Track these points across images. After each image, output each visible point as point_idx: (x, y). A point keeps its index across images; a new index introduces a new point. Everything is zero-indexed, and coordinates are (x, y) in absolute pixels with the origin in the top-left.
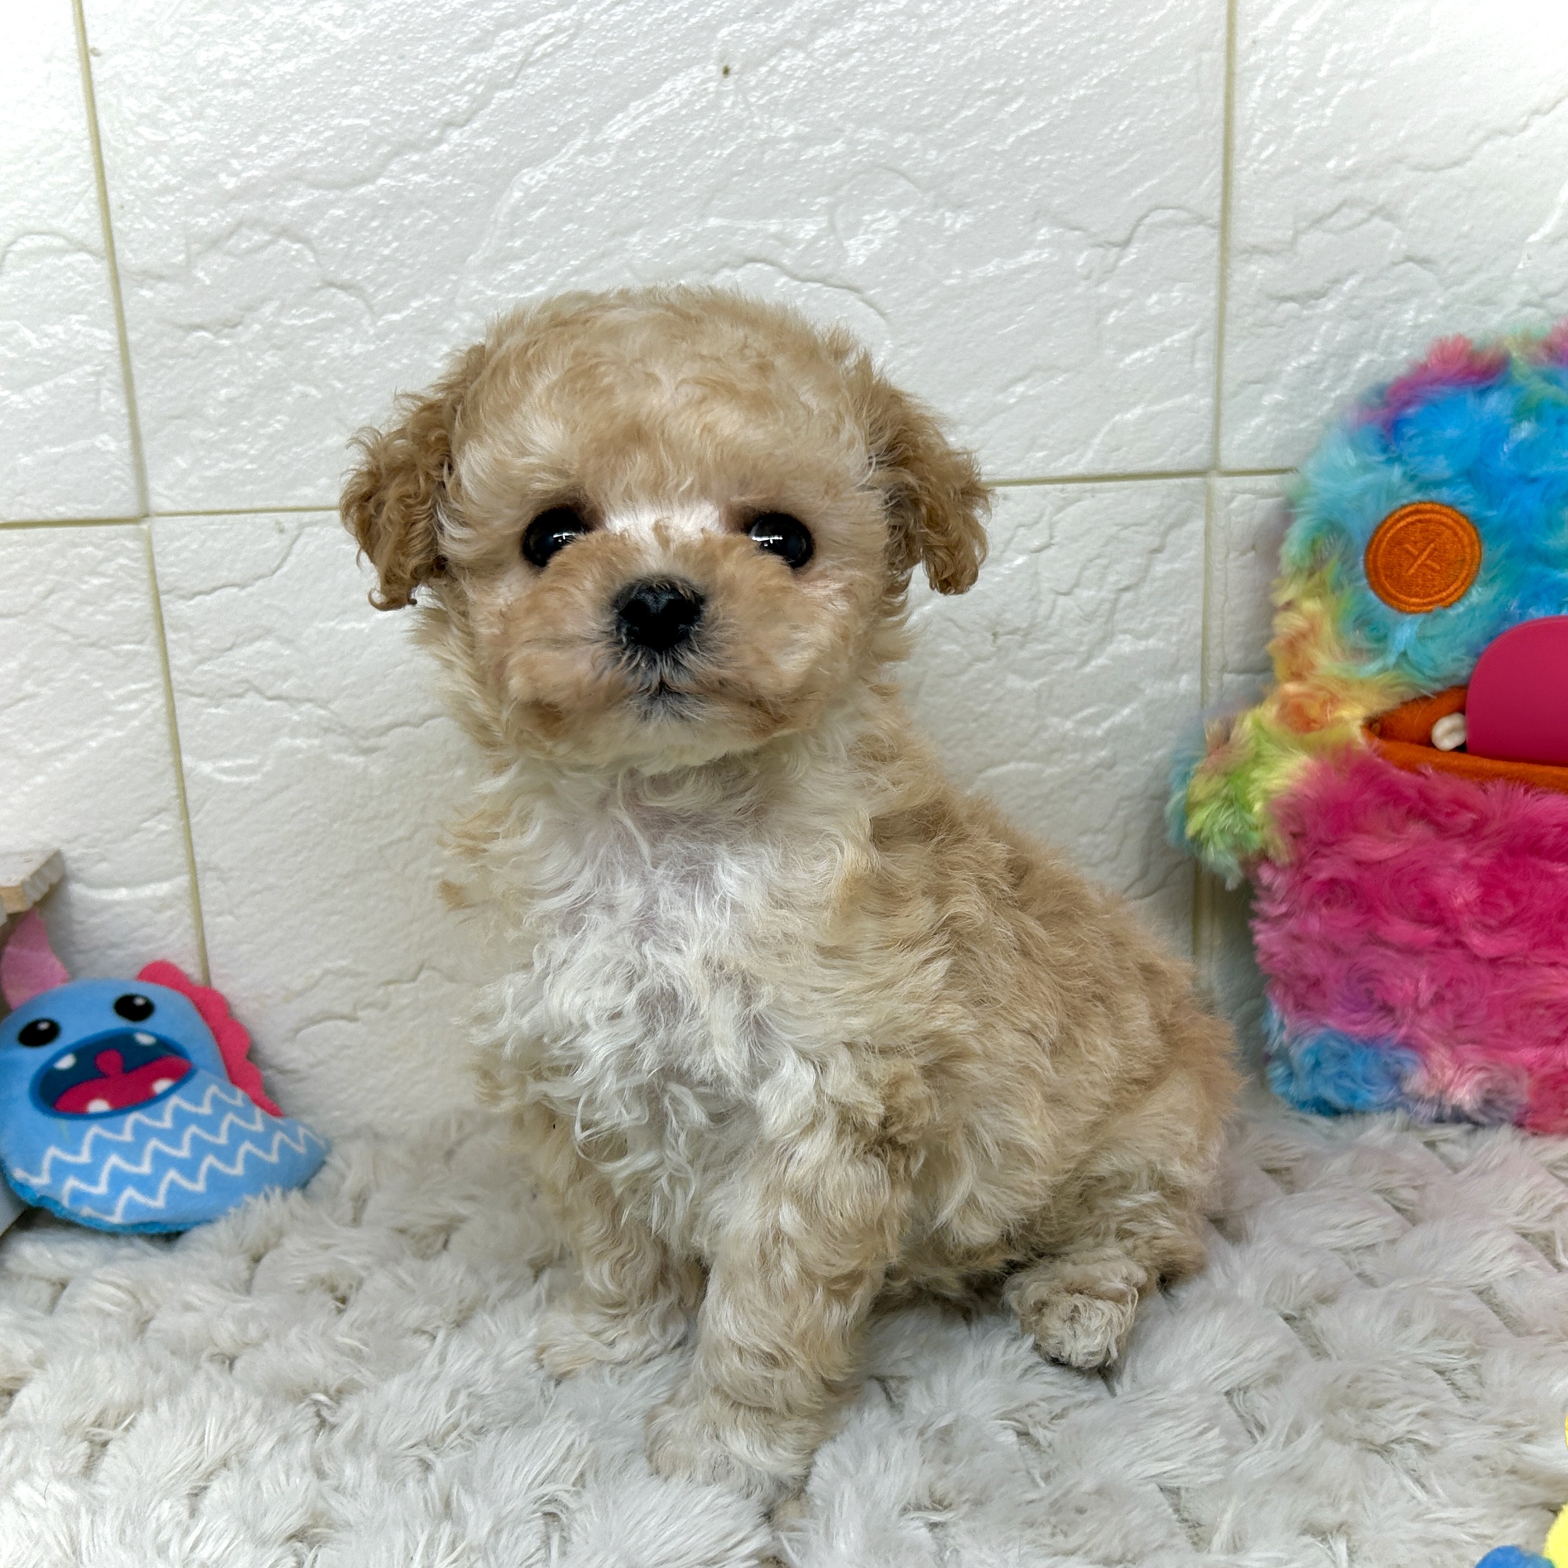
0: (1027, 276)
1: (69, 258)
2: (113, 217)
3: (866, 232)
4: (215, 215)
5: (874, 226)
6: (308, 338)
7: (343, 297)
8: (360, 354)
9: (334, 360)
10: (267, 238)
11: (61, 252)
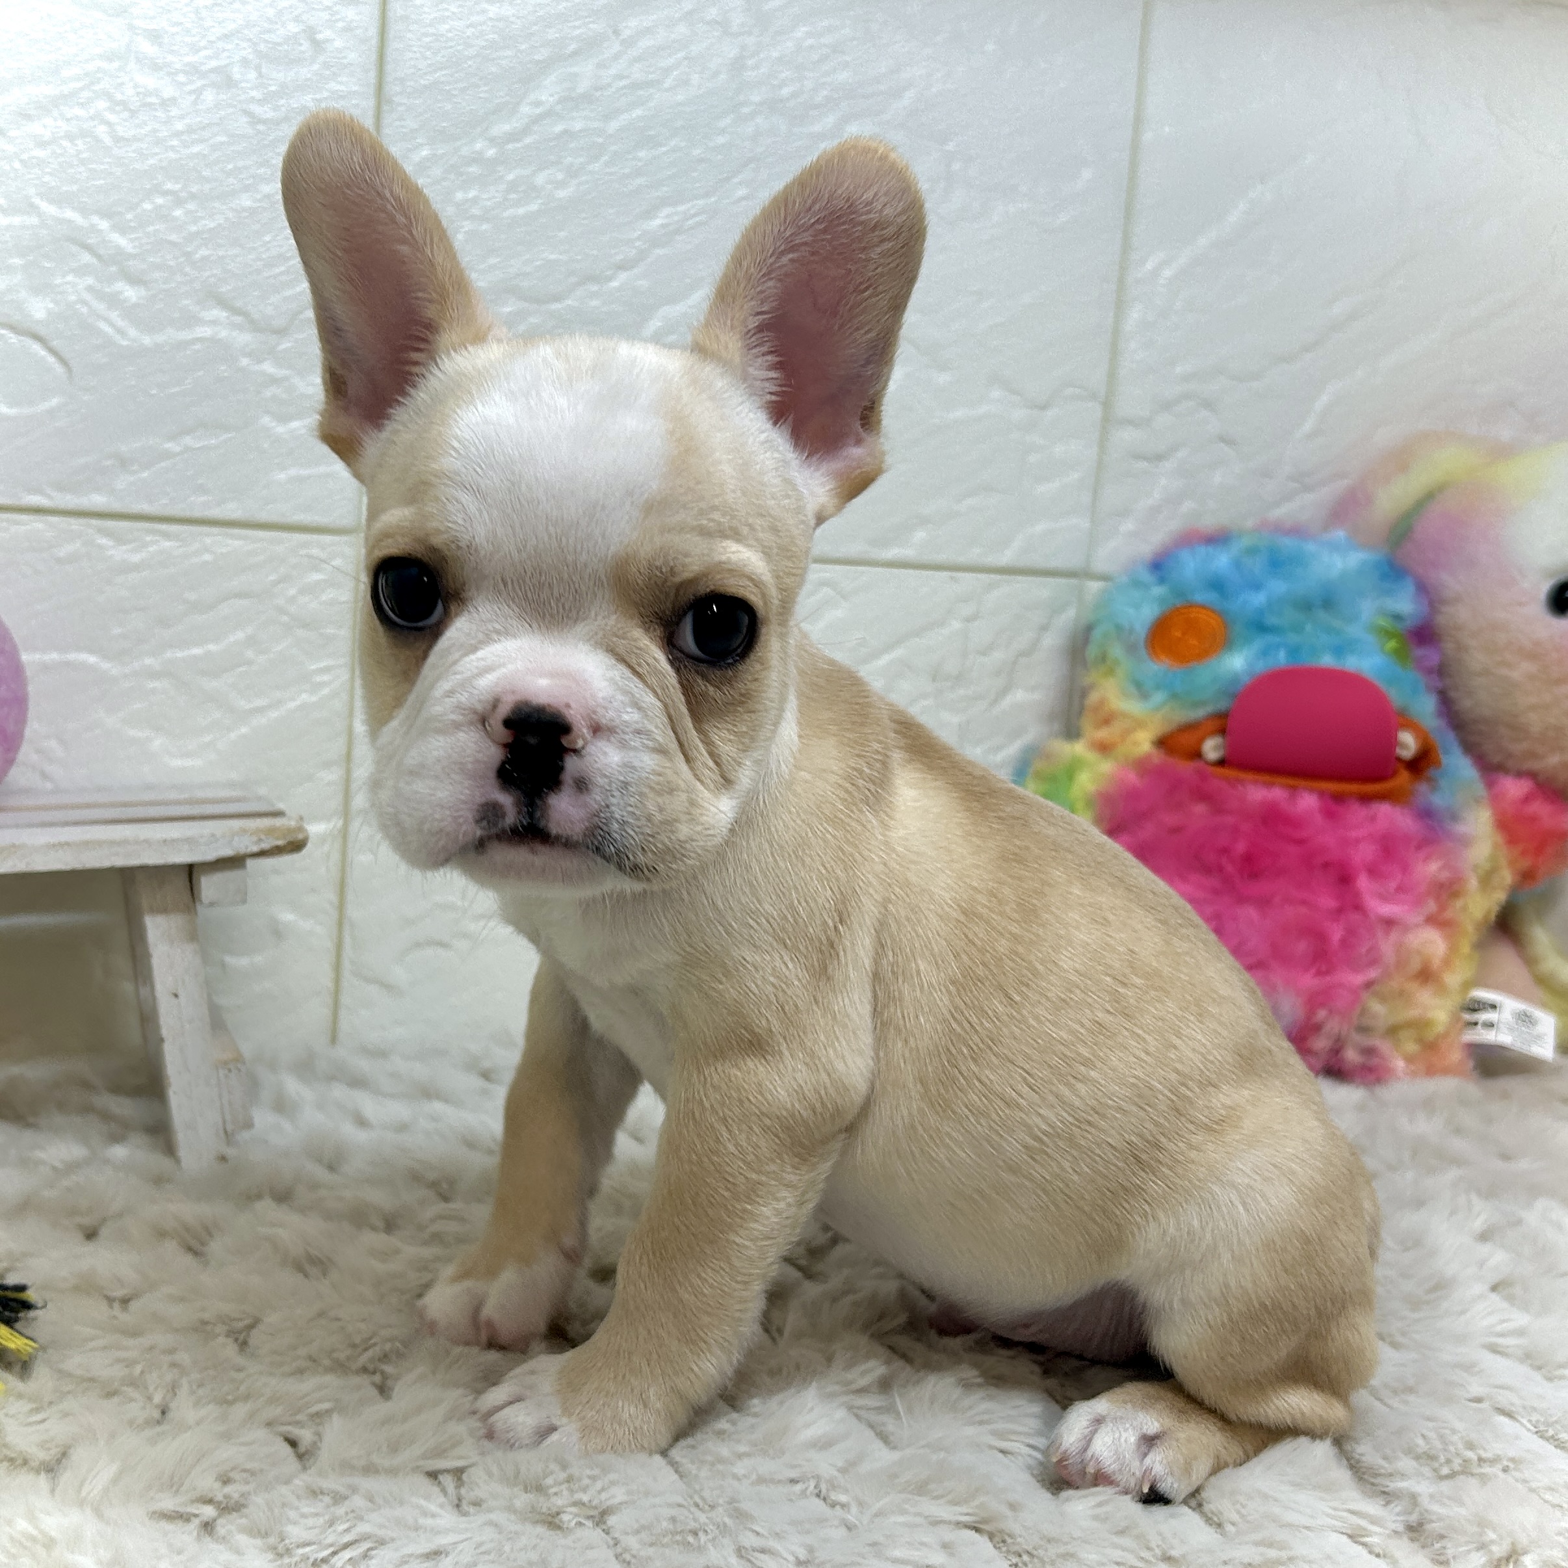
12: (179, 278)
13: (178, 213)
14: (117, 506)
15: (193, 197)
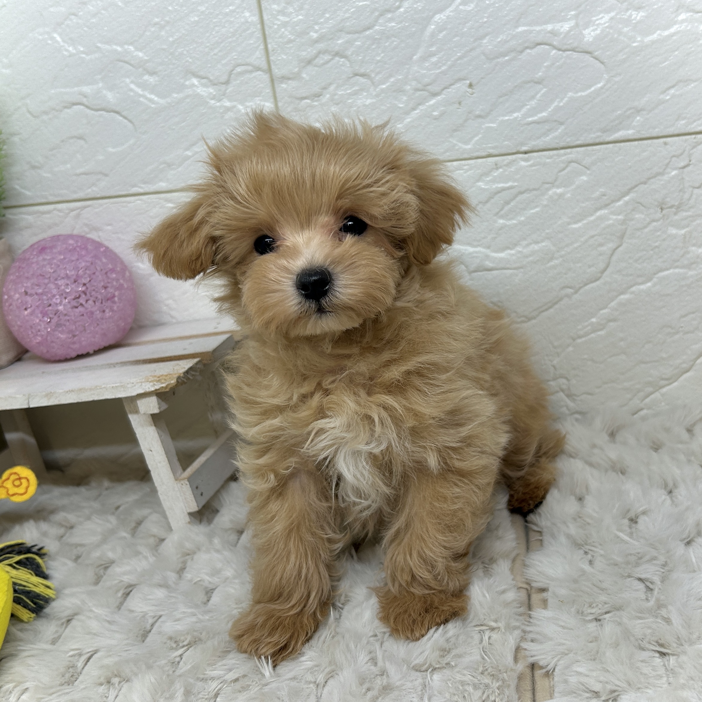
0: (674, 38)
1: (254, 74)
2: (270, 55)
3: (593, 25)
4: (309, 50)
5: (597, 22)
6: (348, 99)
7: (362, 80)
8: (370, 104)
9: (359, 107)
10: (330, 57)
11: (251, 72)
12: (171, 66)
13: (163, 33)
14: (171, 187)
15: (168, 22)
